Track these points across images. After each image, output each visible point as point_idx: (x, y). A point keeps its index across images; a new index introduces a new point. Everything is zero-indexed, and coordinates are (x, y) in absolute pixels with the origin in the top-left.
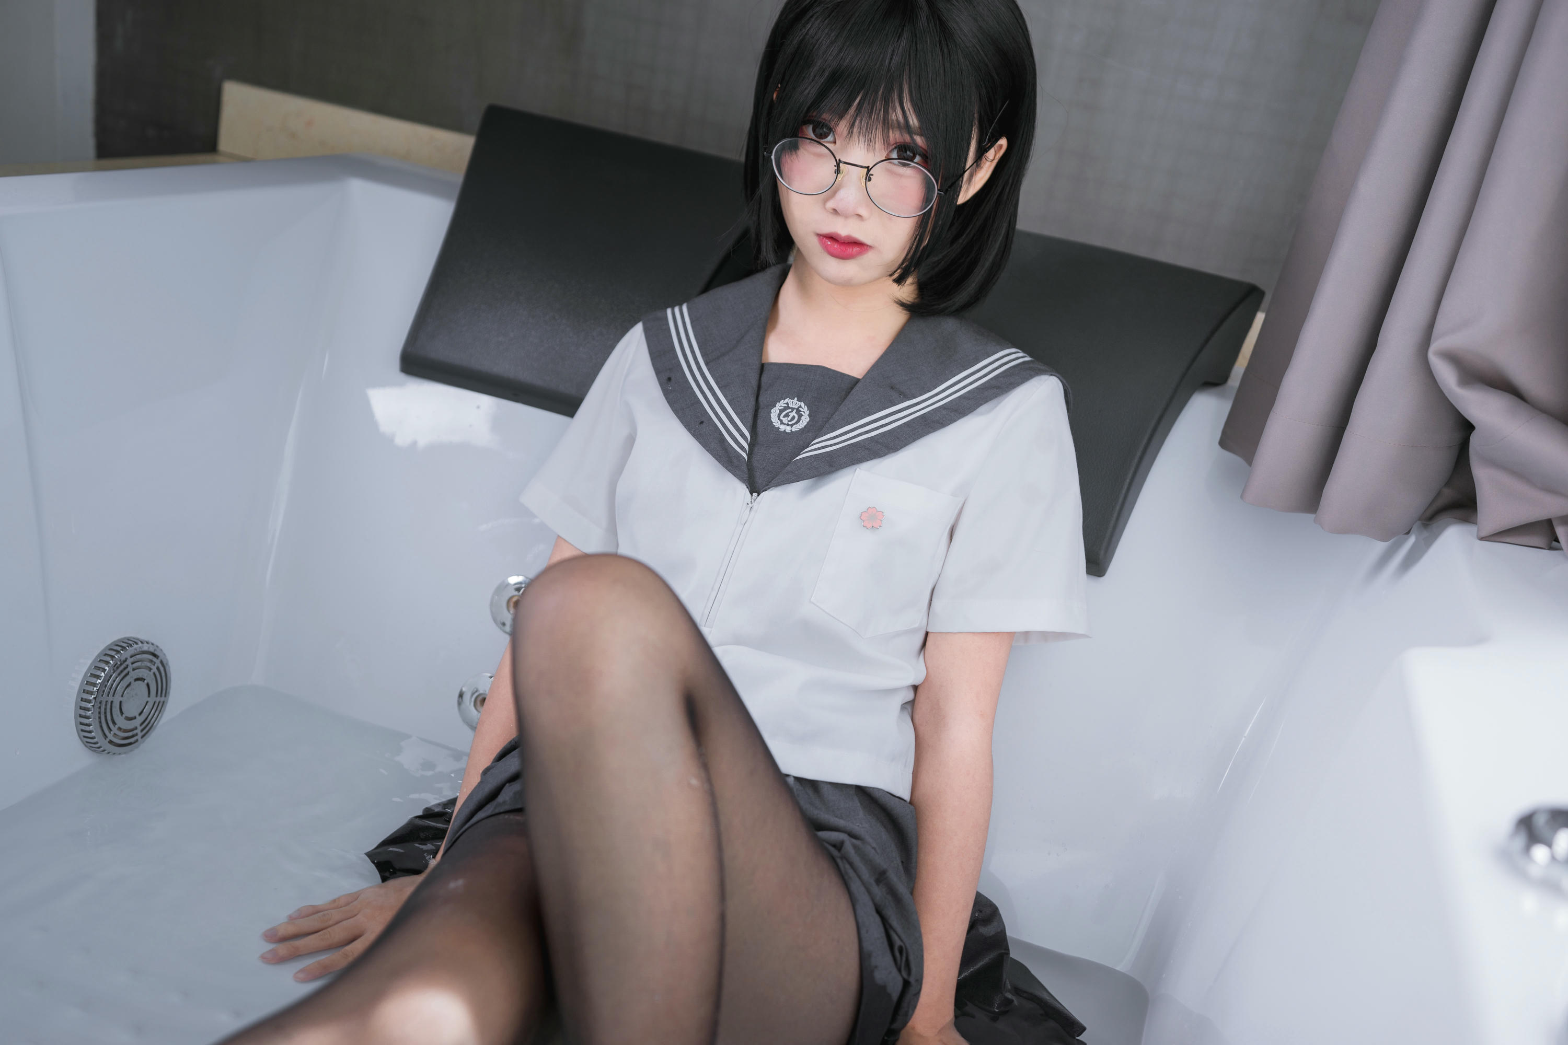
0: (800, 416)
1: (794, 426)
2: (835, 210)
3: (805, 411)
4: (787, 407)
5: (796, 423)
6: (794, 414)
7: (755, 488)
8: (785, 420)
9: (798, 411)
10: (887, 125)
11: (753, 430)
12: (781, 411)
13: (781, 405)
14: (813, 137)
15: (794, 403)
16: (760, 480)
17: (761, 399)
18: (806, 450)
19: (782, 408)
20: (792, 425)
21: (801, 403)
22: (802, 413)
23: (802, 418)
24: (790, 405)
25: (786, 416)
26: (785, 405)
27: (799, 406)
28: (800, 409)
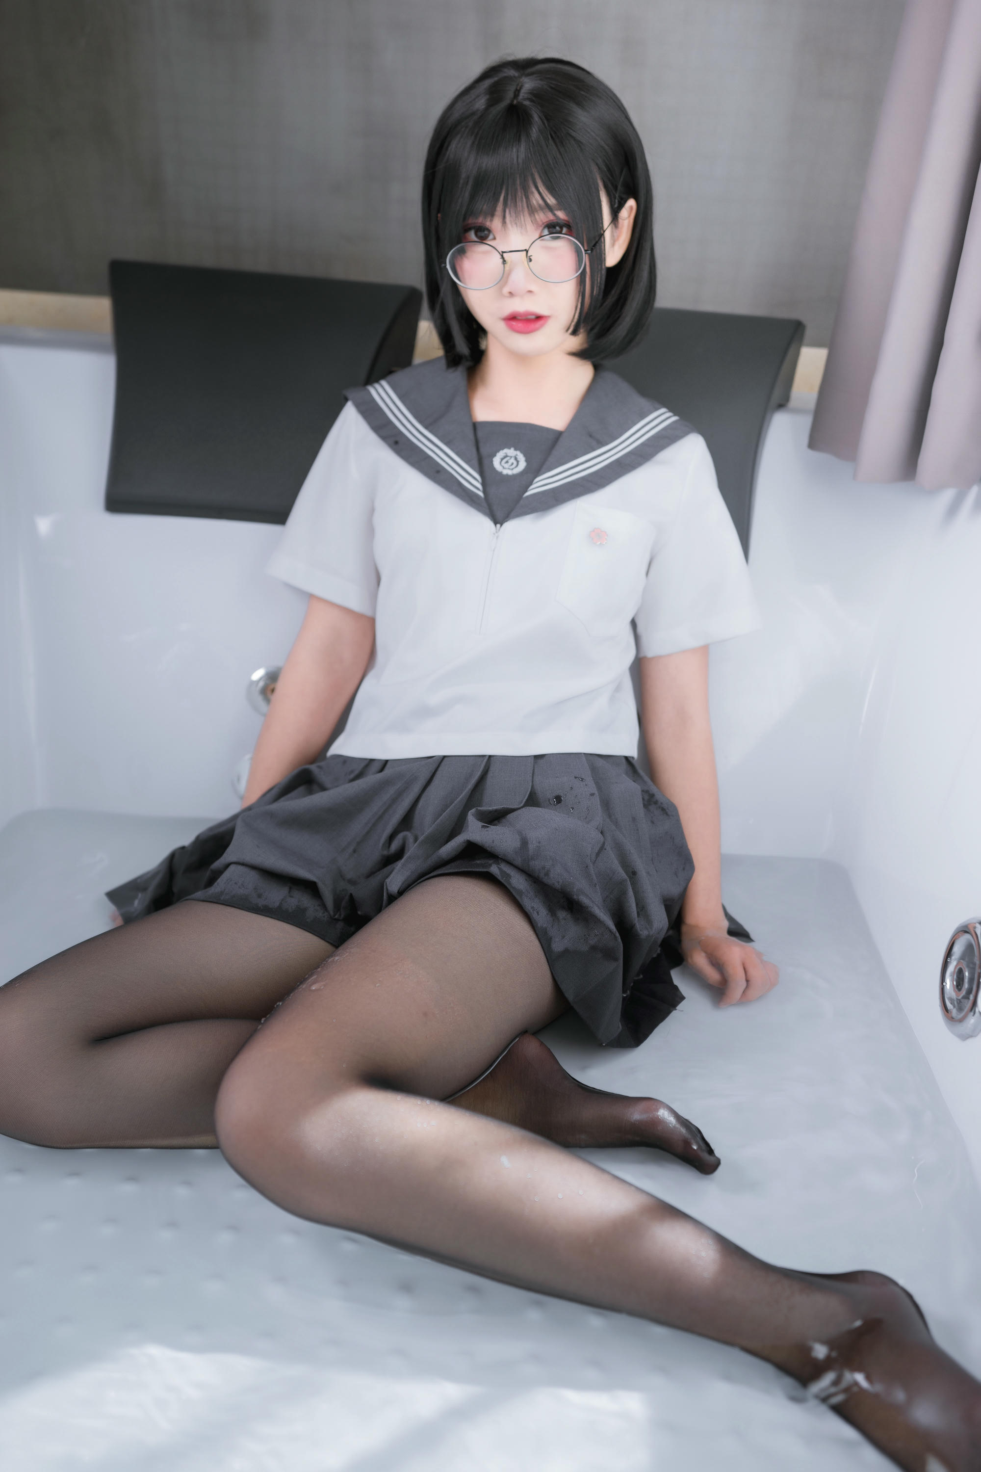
0: (518, 462)
1: (514, 470)
2: (510, 293)
4: (506, 456)
6: (512, 460)
7: (498, 520)
8: (506, 466)
9: (516, 459)
10: (532, 211)
11: (481, 473)
12: (502, 459)
13: (501, 454)
14: (476, 239)
15: (511, 452)
16: (499, 515)
17: (482, 450)
18: (532, 487)
19: (502, 457)
20: (512, 469)
21: (518, 453)
22: (519, 459)
23: (520, 463)
24: (509, 455)
25: (507, 462)
26: (505, 455)
27: (517, 455)
28: (517, 457)
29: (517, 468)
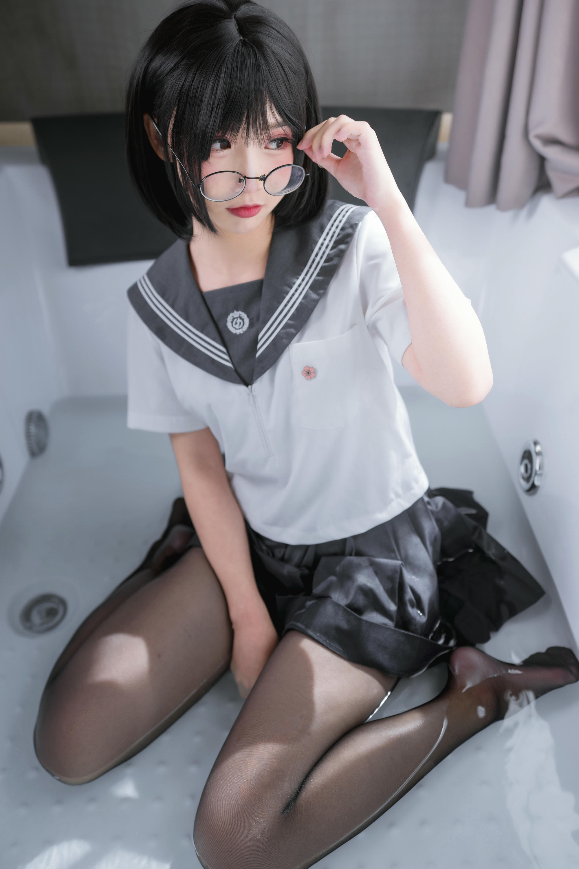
0: (243, 320)
1: (243, 328)
3: (244, 316)
4: (234, 319)
5: (243, 325)
6: (239, 321)
8: (237, 326)
9: (240, 318)
12: (232, 322)
13: (229, 319)
15: (236, 314)
18: (259, 346)
19: (231, 320)
20: (242, 328)
21: (240, 312)
22: (243, 318)
23: (245, 320)
24: (235, 316)
25: (236, 323)
26: (232, 318)
27: (240, 315)
28: (241, 316)
29: (244, 325)
